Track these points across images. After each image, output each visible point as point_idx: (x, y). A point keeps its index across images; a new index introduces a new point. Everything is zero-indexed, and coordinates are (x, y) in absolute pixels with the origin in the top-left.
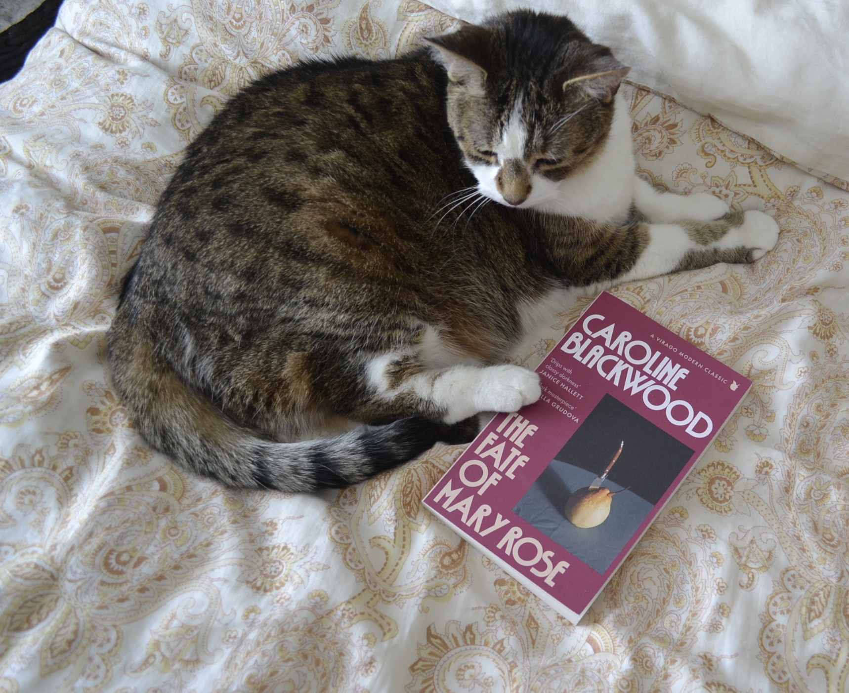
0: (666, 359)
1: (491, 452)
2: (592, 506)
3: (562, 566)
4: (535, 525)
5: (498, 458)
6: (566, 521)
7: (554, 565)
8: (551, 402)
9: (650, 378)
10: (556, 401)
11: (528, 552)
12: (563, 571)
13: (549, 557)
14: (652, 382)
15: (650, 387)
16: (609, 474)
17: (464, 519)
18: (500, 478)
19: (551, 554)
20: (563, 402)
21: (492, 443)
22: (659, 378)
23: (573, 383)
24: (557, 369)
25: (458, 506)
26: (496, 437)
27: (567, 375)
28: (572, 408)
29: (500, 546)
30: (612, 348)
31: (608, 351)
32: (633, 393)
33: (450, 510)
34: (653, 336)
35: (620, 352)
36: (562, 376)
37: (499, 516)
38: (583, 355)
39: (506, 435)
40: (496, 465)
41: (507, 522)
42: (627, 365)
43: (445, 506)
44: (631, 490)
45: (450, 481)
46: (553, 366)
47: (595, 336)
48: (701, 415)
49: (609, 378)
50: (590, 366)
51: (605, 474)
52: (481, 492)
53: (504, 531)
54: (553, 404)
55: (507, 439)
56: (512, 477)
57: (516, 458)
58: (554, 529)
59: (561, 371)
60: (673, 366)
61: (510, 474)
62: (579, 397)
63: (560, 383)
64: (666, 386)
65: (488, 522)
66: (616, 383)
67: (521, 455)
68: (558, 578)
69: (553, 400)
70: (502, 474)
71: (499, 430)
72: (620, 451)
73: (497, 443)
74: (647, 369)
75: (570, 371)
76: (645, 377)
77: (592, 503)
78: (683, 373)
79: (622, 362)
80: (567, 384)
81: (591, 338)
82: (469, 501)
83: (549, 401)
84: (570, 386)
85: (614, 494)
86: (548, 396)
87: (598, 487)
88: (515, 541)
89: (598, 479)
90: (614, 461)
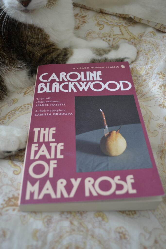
0: (88, 73)
1: (40, 153)
3: (130, 179)
4: (96, 170)
5: (46, 153)
6: (109, 158)
7: (125, 181)
8: (52, 114)
9: (88, 82)
10: (54, 112)
12: (133, 181)
13: (119, 180)
14: (90, 83)
15: (91, 85)
16: (107, 125)
18: (55, 162)
20: (58, 111)
21: (37, 149)
22: (92, 79)
23: (56, 101)
24: (43, 100)
25: (44, 192)
26: (37, 145)
27: (49, 100)
28: (64, 110)
29: (87, 194)
30: (61, 80)
31: (60, 83)
32: (86, 90)
33: (41, 197)
34: (74, 69)
35: (66, 80)
36: (48, 102)
37: (73, 180)
38: (51, 89)
39: (41, 140)
40: (48, 157)
41: (79, 179)
42: (73, 83)
43: (35, 197)
46: (40, 100)
47: (49, 80)
48: (121, 82)
49: (70, 91)
50: (57, 91)
51: (106, 126)
52: (51, 175)
54: (54, 114)
55: (44, 142)
56: (62, 157)
57: (56, 147)
58: (108, 165)
59: (46, 100)
60: (93, 73)
61: (59, 156)
62: (64, 104)
63: (49, 105)
64: (97, 81)
66: (75, 90)
67: (57, 144)
69: (52, 113)
70: (55, 158)
71: (36, 140)
72: (103, 113)
73: (39, 147)
74: (83, 79)
75: (50, 98)
76: (85, 83)
77: (113, 141)
78: (99, 73)
79: (70, 83)
80: (53, 103)
81: (48, 82)
82: (48, 184)
83: (50, 114)
84: (55, 103)
85: (119, 130)
86: (49, 113)
87: (109, 133)
88: (93, 185)
89: (105, 130)
90: (104, 119)
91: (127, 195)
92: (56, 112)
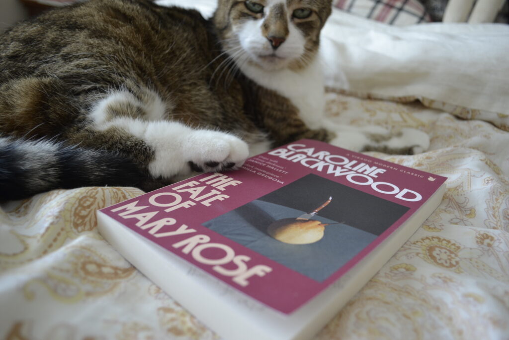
0: (363, 164)
1: (189, 190)
2: (301, 230)
3: (260, 270)
4: (228, 236)
5: (196, 193)
6: (267, 238)
7: (249, 267)
9: (350, 170)
10: (261, 172)
12: (261, 274)
13: (243, 261)
14: (352, 172)
15: (352, 174)
16: (318, 212)
17: (139, 224)
18: (193, 204)
19: (246, 258)
20: (268, 173)
21: (192, 186)
22: (360, 171)
23: (278, 166)
24: (264, 160)
25: (138, 216)
26: (198, 184)
27: (273, 163)
29: (176, 246)
30: (314, 156)
31: (310, 157)
32: (336, 175)
33: (126, 217)
34: (348, 155)
35: (321, 158)
36: (269, 163)
37: (184, 226)
38: (288, 157)
39: (208, 183)
40: (192, 197)
41: (192, 231)
42: (328, 164)
43: (122, 214)
44: (346, 223)
45: (138, 201)
46: (261, 159)
47: (298, 151)
48: (407, 190)
49: (312, 167)
50: (295, 161)
51: (314, 213)
52: (168, 211)
53: (185, 236)
54: (259, 173)
55: (209, 185)
56: (208, 205)
57: (215, 195)
58: (252, 242)
59: (267, 161)
60: (371, 167)
61: (206, 203)
62: (285, 172)
63: (266, 165)
64: (368, 175)
66: (320, 169)
67: (221, 194)
68: (253, 279)
69: (258, 171)
70: (198, 203)
71: (202, 180)
72: (329, 201)
73: (196, 186)
74: (347, 167)
75: (277, 162)
76: (346, 170)
77: (301, 228)
78: (381, 171)
79: (323, 162)
80: (273, 166)
81: (295, 151)
82: (152, 214)
83: (255, 172)
84: (275, 167)
85: (327, 225)
86: (254, 170)
87: (307, 219)
88: (199, 244)
89: (306, 214)
90: (323, 206)
91: (228, 280)
92: (263, 173)
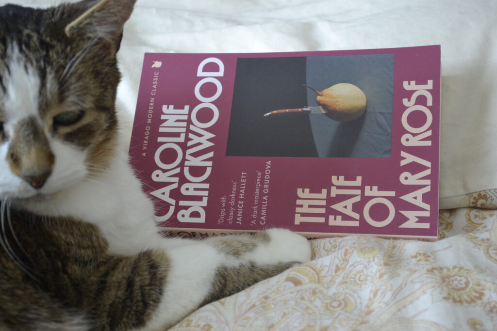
0: (161, 130)
1: (349, 212)
2: (340, 100)
3: (409, 86)
4: (389, 131)
5: (349, 203)
7: (412, 92)
8: (265, 195)
9: (189, 132)
10: (261, 192)
11: (417, 119)
12: (413, 83)
13: (409, 100)
14: (192, 128)
15: (198, 126)
16: (302, 107)
17: (428, 189)
18: (367, 188)
19: (405, 101)
20: (258, 185)
21: (339, 217)
22: (185, 124)
23: (234, 189)
25: (419, 203)
26: (331, 217)
28: (259, 174)
29: (429, 143)
31: (183, 180)
32: (213, 136)
33: (427, 207)
34: (144, 154)
35: (178, 170)
36: (232, 203)
37: (403, 163)
38: (200, 198)
39: (323, 211)
40: (358, 199)
41: (403, 154)
42: (188, 157)
43: (427, 214)
45: (401, 226)
46: (227, 217)
47: (173, 202)
48: (200, 73)
49: (210, 163)
50: (207, 186)
51: (305, 109)
52: (392, 194)
53: (413, 150)
54: (266, 191)
55: (327, 207)
56: (359, 179)
57: (339, 187)
58: (382, 113)
59: (228, 207)
60: (165, 121)
61: (359, 181)
62: (244, 175)
63: (241, 200)
64: (189, 115)
65: (414, 168)
66: (211, 154)
67: (334, 185)
68: (421, 81)
69: (262, 195)
71: (322, 220)
72: (275, 112)
74: (182, 139)
76: (191, 136)
77: (338, 101)
78: (168, 109)
79: (187, 163)
80: (238, 193)
81: (177, 203)
82: (408, 198)
83: (265, 198)
86: (261, 200)
87: (320, 107)
88: (415, 135)
89: (312, 112)
90: (288, 110)
91: (435, 92)
92: (262, 188)
